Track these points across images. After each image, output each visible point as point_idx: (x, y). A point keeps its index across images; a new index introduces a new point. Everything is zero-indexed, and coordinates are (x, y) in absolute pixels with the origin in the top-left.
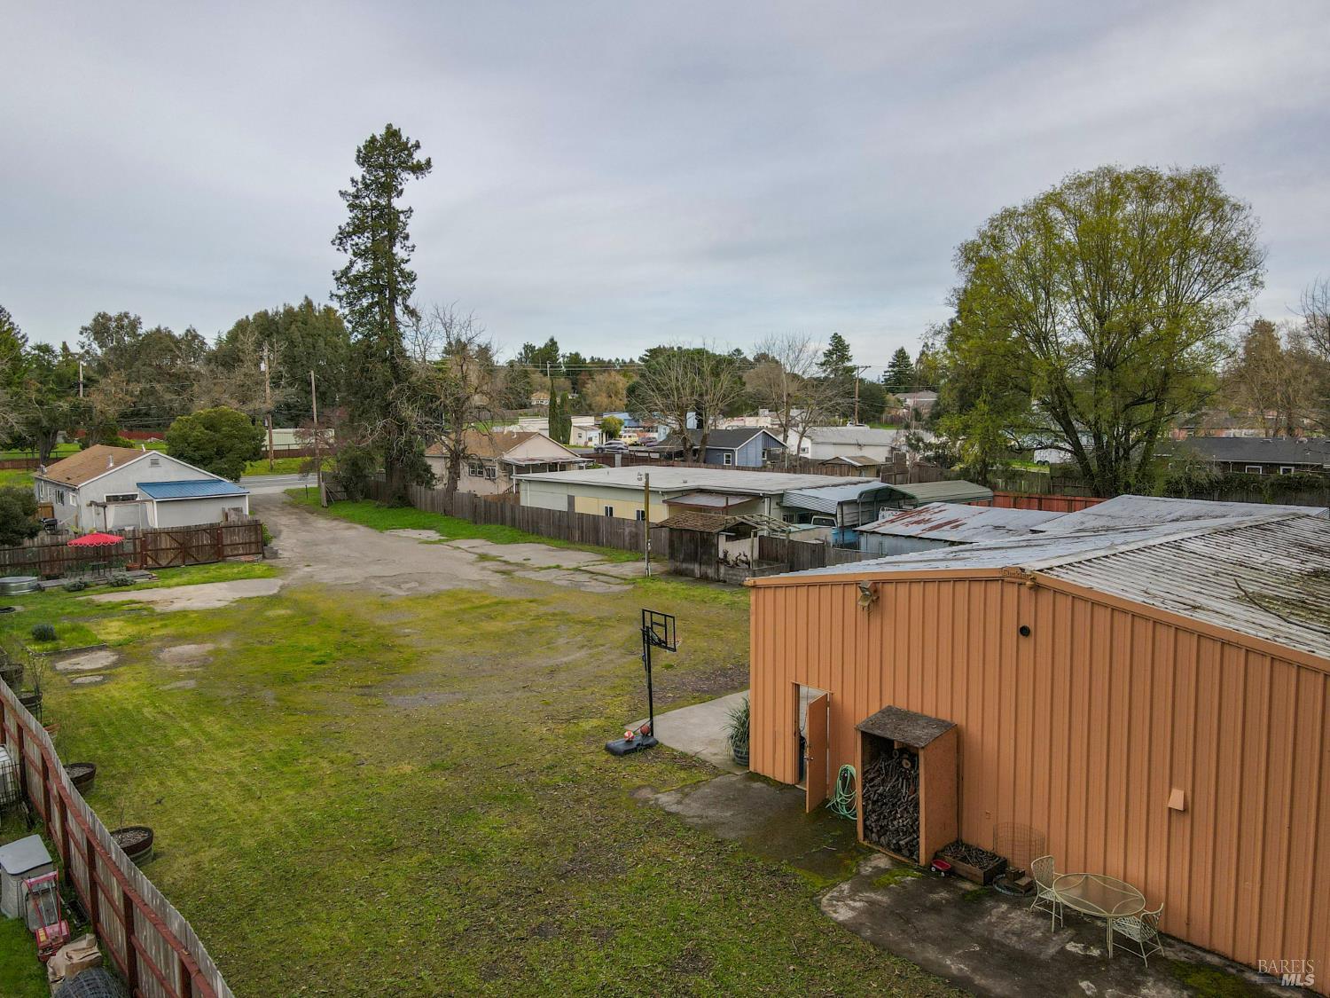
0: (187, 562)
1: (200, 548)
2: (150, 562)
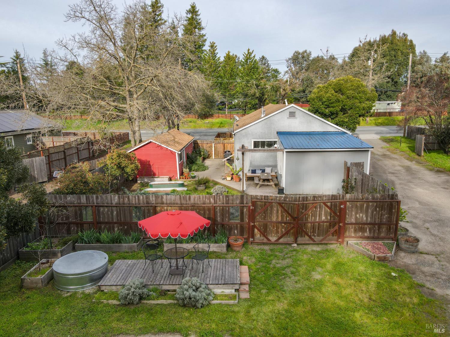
0: (301, 241)
1: (317, 225)
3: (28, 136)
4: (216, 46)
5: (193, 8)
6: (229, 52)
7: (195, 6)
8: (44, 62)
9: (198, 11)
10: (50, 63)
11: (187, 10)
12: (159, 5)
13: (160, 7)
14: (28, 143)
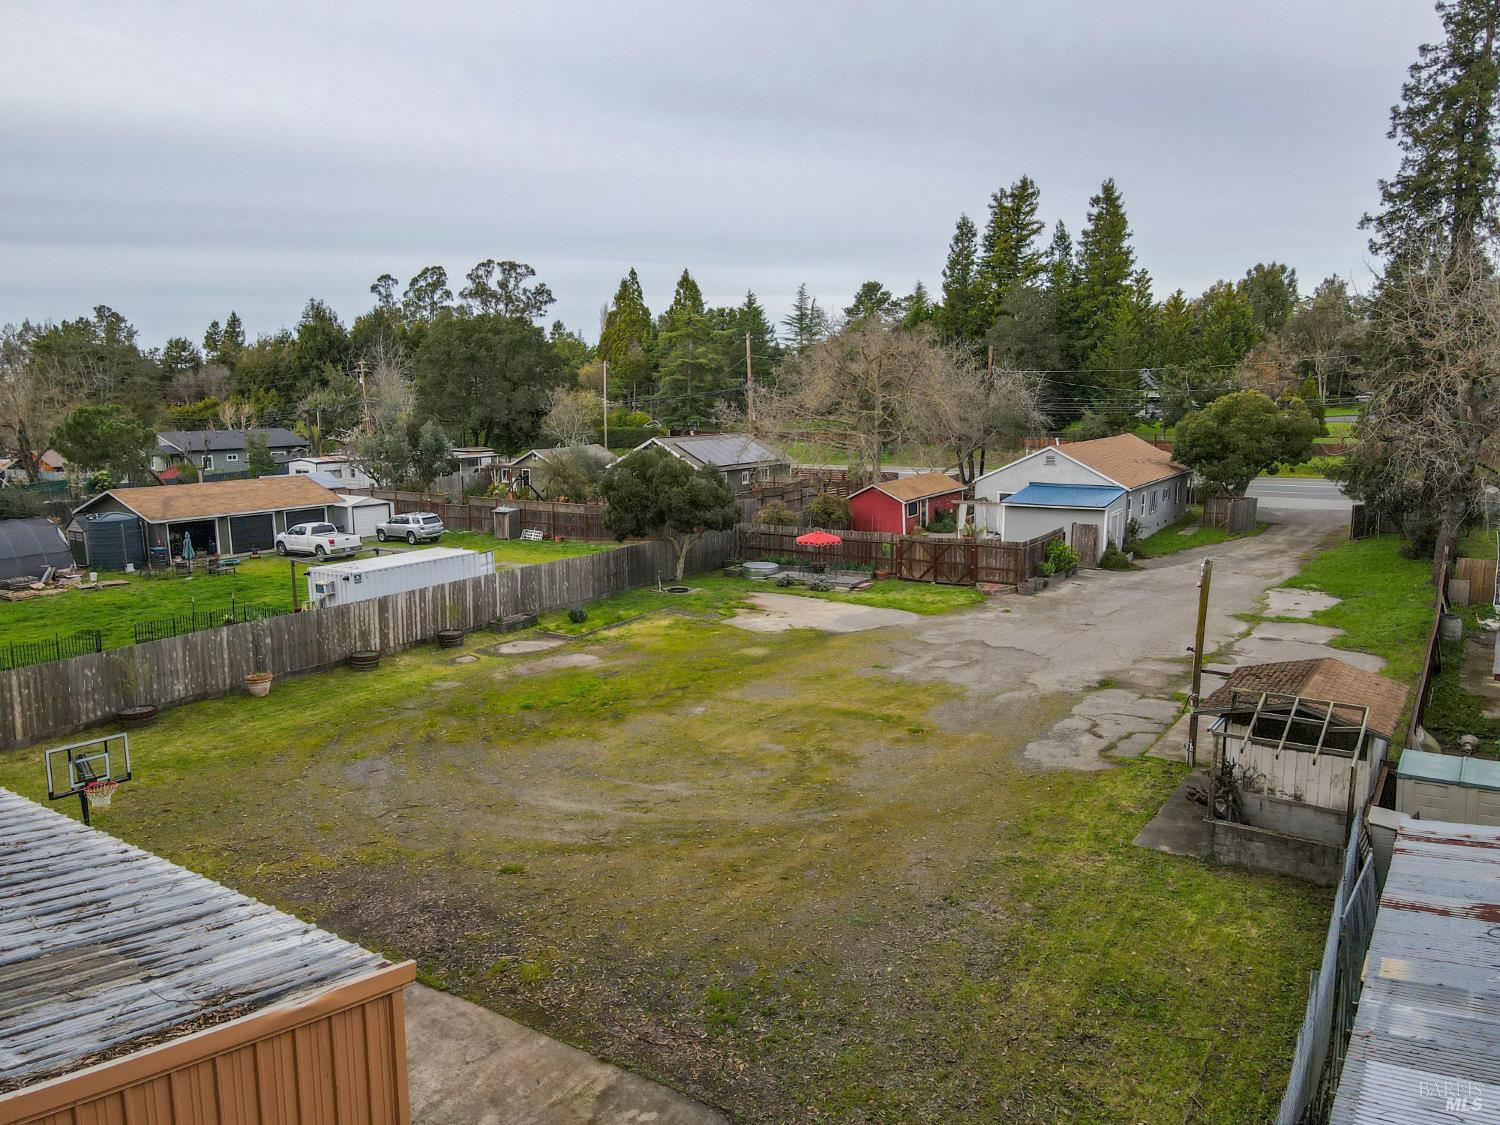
0: (940, 580)
1: (953, 566)
2: (905, 572)
3: (744, 473)
4: (1150, 279)
5: (1108, 189)
6: (1179, 292)
7: (1113, 187)
8: (798, 313)
9: (1118, 198)
10: (809, 312)
11: (1092, 198)
12: (1030, 191)
13: (1033, 194)
14: (744, 483)
